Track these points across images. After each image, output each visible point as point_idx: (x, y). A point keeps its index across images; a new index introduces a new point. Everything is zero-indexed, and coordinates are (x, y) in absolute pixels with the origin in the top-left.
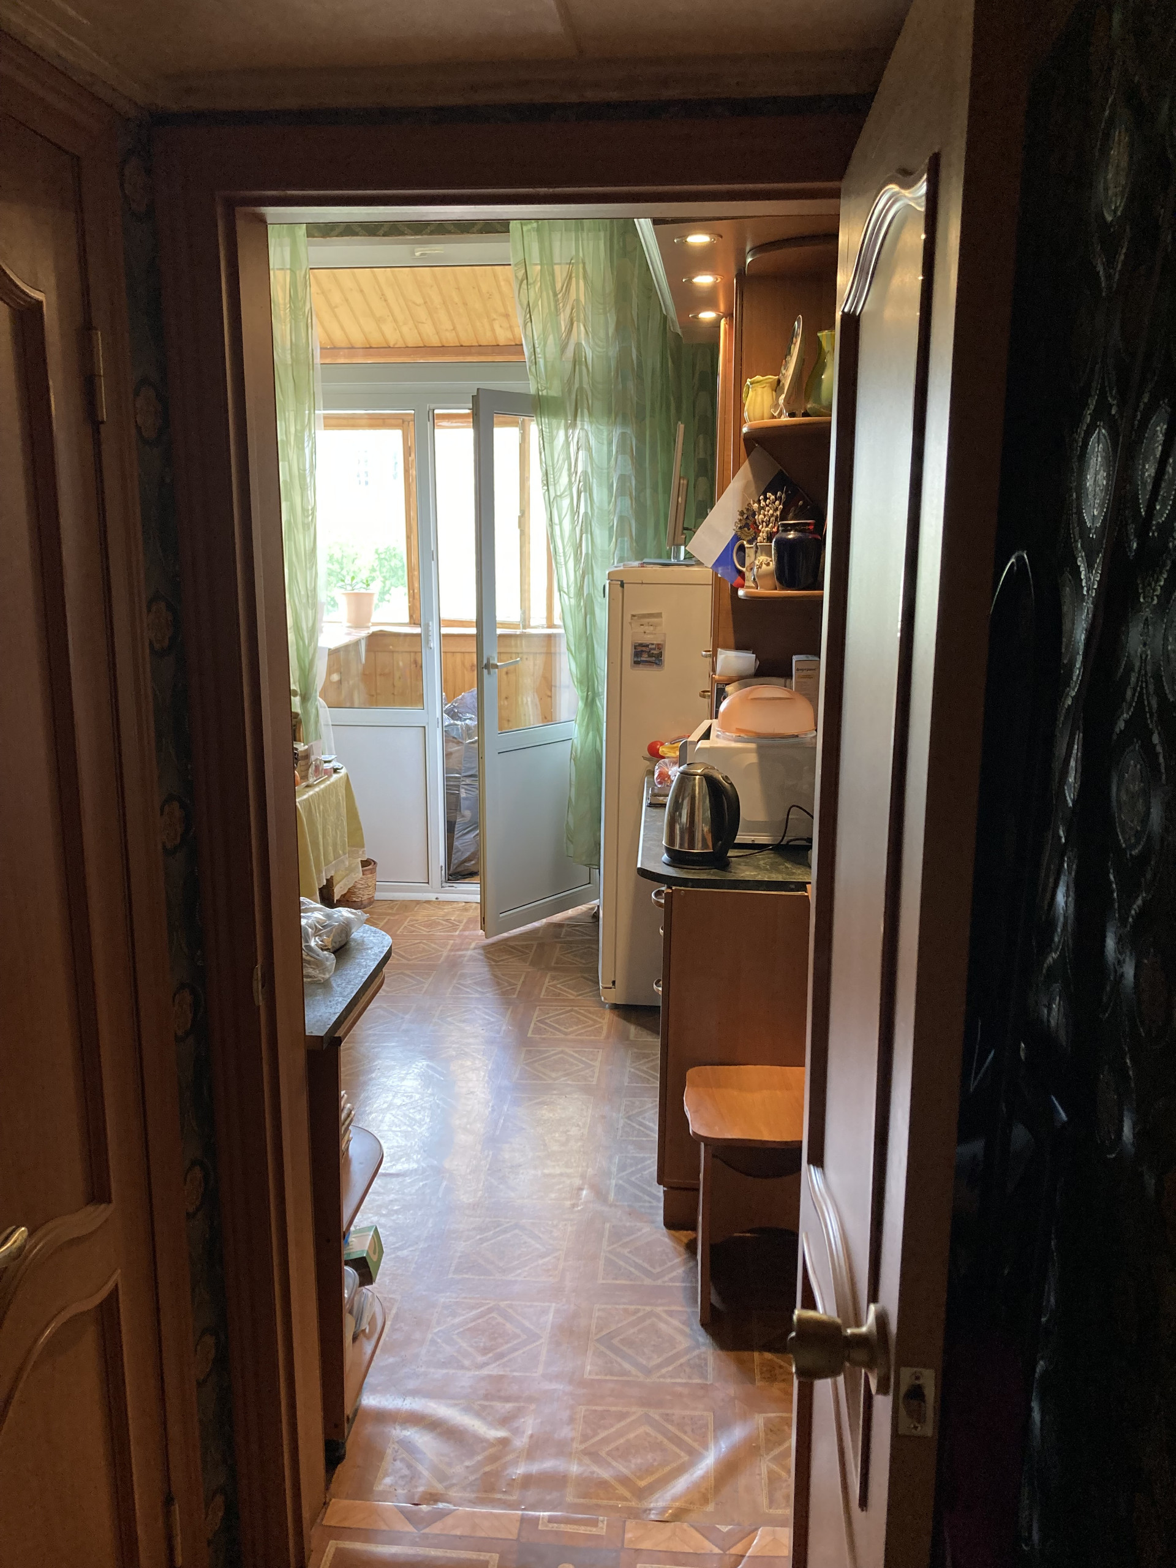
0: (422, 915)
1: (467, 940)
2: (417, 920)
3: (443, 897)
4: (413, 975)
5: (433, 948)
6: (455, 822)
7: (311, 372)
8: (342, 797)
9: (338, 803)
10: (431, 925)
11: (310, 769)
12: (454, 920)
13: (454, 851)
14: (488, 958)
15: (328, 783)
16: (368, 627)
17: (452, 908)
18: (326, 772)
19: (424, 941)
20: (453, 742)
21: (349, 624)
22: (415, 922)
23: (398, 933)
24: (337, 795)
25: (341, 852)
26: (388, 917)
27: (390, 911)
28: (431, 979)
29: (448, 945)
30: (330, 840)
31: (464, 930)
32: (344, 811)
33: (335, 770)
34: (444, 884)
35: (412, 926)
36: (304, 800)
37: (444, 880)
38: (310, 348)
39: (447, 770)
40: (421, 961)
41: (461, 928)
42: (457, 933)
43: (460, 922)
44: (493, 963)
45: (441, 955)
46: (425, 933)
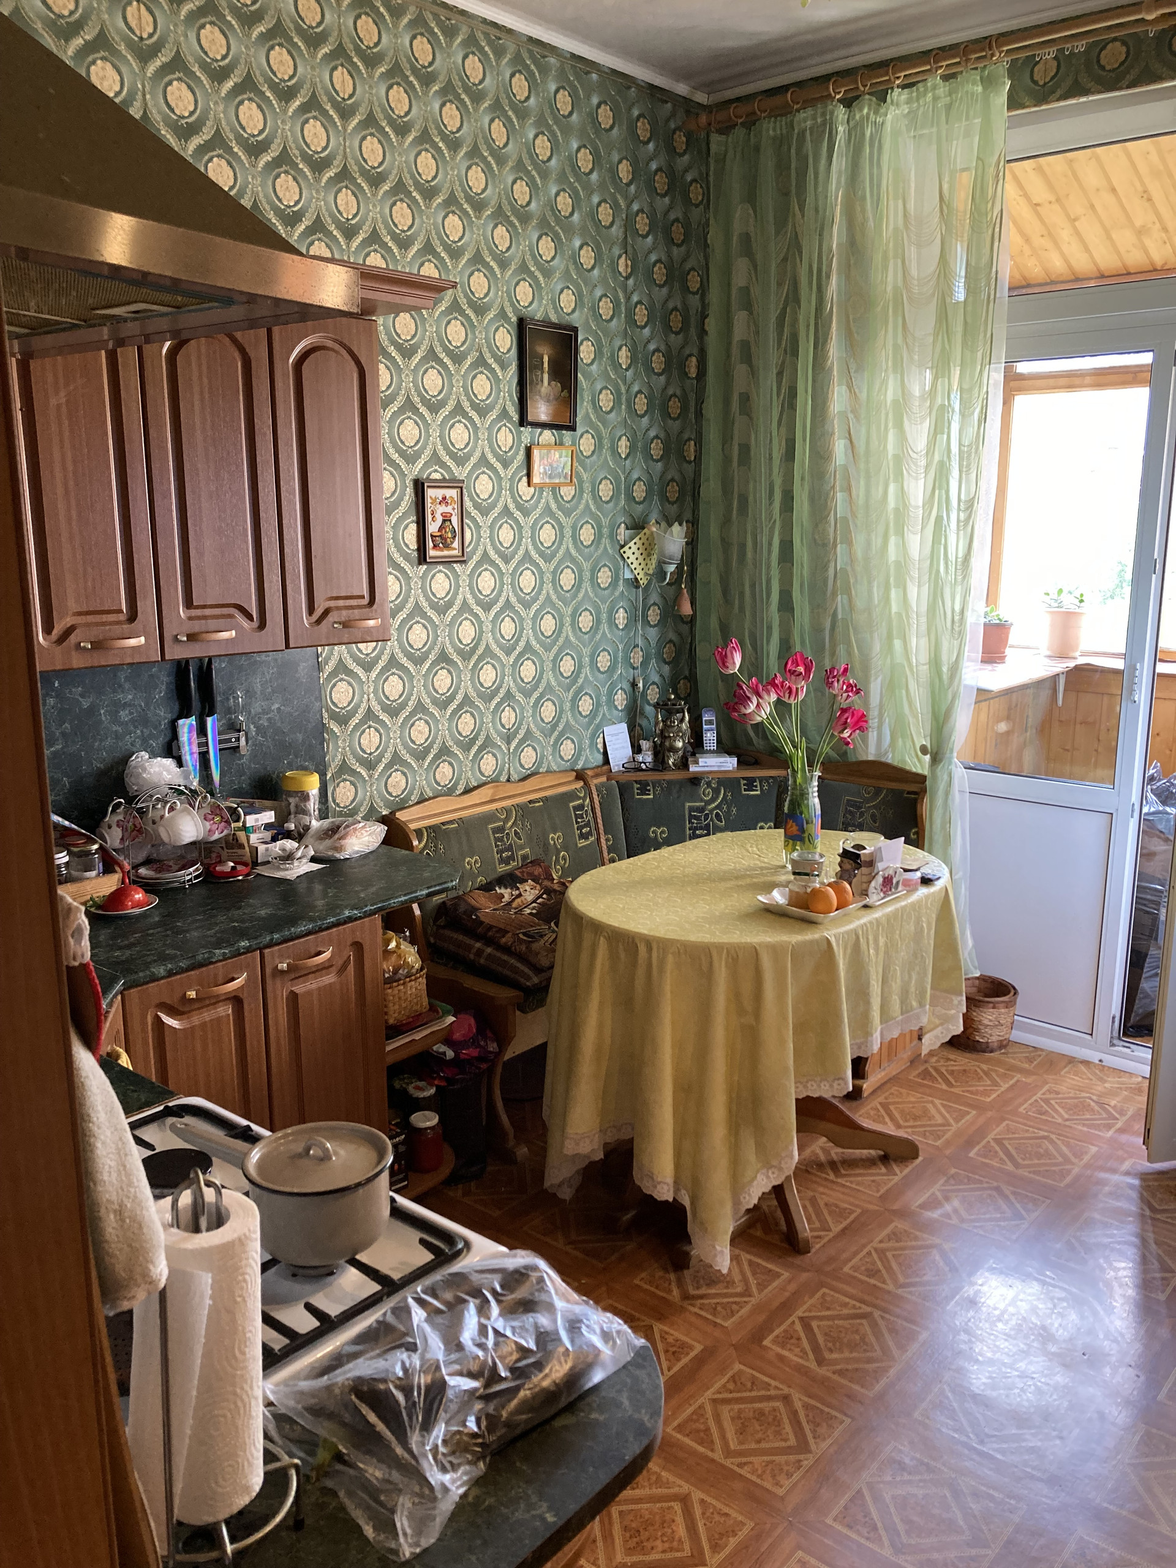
0: (1068, 1083)
1: (1120, 1153)
2: (1057, 1093)
3: (1111, 1060)
4: (1012, 1197)
5: (1063, 1155)
6: (1146, 955)
7: (991, 304)
8: (929, 924)
9: (919, 932)
10: (1079, 1107)
11: (873, 884)
12: (1114, 1107)
13: (1140, 995)
14: (1142, 1198)
15: (903, 903)
16: (1075, 658)
17: (1118, 1083)
18: (907, 883)
19: (1053, 1137)
20: (1159, 837)
21: (1048, 653)
22: (1052, 1096)
23: (1021, 1110)
24: (918, 921)
25: (914, 1004)
26: (1018, 1076)
27: (1026, 1066)
28: (1036, 1214)
29: (1086, 1153)
30: (896, 986)
31: (1121, 1131)
32: (929, 942)
33: (926, 881)
34: (1116, 1042)
35: (1047, 1101)
36: (847, 932)
37: (1116, 1034)
38: (994, 270)
39: (1141, 878)
40: (1034, 1173)
41: (1119, 1125)
42: (1110, 1134)
43: (1122, 1112)
44: (1148, 1212)
45: (1069, 1171)
46: (1060, 1121)
